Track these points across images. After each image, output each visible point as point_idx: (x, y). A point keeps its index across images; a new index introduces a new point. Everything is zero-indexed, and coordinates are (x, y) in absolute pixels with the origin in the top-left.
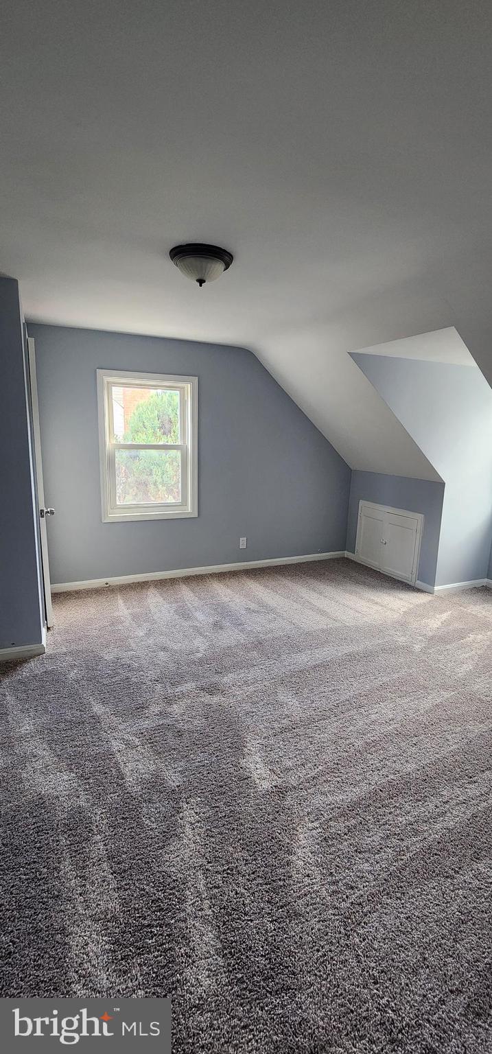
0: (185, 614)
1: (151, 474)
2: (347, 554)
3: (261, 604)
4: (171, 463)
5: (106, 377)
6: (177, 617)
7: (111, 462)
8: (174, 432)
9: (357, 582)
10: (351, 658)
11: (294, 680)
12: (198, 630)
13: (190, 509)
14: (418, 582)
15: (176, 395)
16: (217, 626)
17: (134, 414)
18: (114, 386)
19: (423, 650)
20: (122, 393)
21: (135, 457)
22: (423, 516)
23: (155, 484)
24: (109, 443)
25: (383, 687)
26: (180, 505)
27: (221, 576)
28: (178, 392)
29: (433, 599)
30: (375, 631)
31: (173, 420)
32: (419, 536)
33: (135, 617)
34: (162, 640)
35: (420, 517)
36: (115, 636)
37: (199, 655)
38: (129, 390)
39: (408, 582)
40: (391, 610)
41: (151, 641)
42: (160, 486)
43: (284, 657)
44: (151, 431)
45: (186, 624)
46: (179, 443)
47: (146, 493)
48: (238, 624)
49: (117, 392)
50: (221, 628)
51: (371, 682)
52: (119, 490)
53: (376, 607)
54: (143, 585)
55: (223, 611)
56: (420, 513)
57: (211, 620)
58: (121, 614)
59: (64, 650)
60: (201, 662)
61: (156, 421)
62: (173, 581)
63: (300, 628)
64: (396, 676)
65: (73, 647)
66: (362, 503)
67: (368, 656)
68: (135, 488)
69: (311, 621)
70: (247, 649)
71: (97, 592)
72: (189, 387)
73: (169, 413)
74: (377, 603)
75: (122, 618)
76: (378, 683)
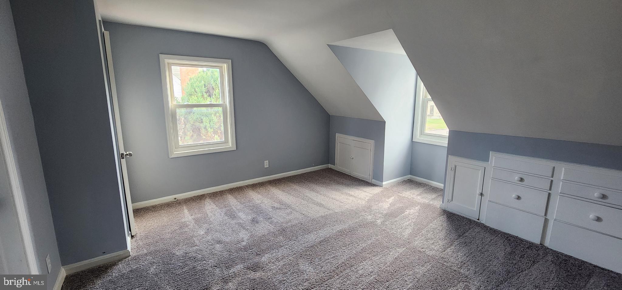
0: (232, 215)
1: (202, 122)
2: (330, 166)
3: (281, 203)
4: (215, 114)
5: (166, 60)
6: (226, 218)
7: (174, 116)
8: (215, 95)
9: (339, 183)
10: (342, 233)
11: (308, 253)
12: (242, 226)
13: (231, 145)
14: (373, 180)
15: (217, 71)
16: (254, 221)
17: (188, 84)
18: (173, 66)
19: (383, 223)
20: (179, 71)
21: (190, 113)
22: (374, 141)
23: (205, 128)
24: (172, 104)
25: (364, 250)
26: (224, 143)
27: (254, 186)
28: (218, 70)
29: (383, 189)
30: (354, 213)
31: (214, 87)
32: (372, 153)
33: (197, 221)
34: (218, 235)
35: (372, 142)
36: (183, 237)
37: (244, 243)
38: (184, 68)
39: (368, 181)
40: (360, 199)
41: (209, 238)
42: (209, 129)
43: (300, 238)
44: (200, 95)
45: (233, 222)
46: (220, 102)
47: (199, 135)
48: (268, 218)
49: (175, 69)
50: (257, 222)
51: (356, 248)
52: (180, 133)
53: (351, 198)
54: (201, 197)
55: (257, 210)
56: (373, 140)
57: (250, 217)
58: (187, 220)
59: (145, 251)
60: (245, 249)
61: (203, 88)
62: (221, 193)
63: (308, 217)
64: (369, 242)
65: (152, 248)
66: (337, 135)
67: (351, 231)
68: (191, 131)
69: (315, 212)
70: (275, 235)
71: (168, 205)
72: (225, 66)
73: (211, 83)
74: (351, 196)
75: (188, 223)
76: (359, 248)
